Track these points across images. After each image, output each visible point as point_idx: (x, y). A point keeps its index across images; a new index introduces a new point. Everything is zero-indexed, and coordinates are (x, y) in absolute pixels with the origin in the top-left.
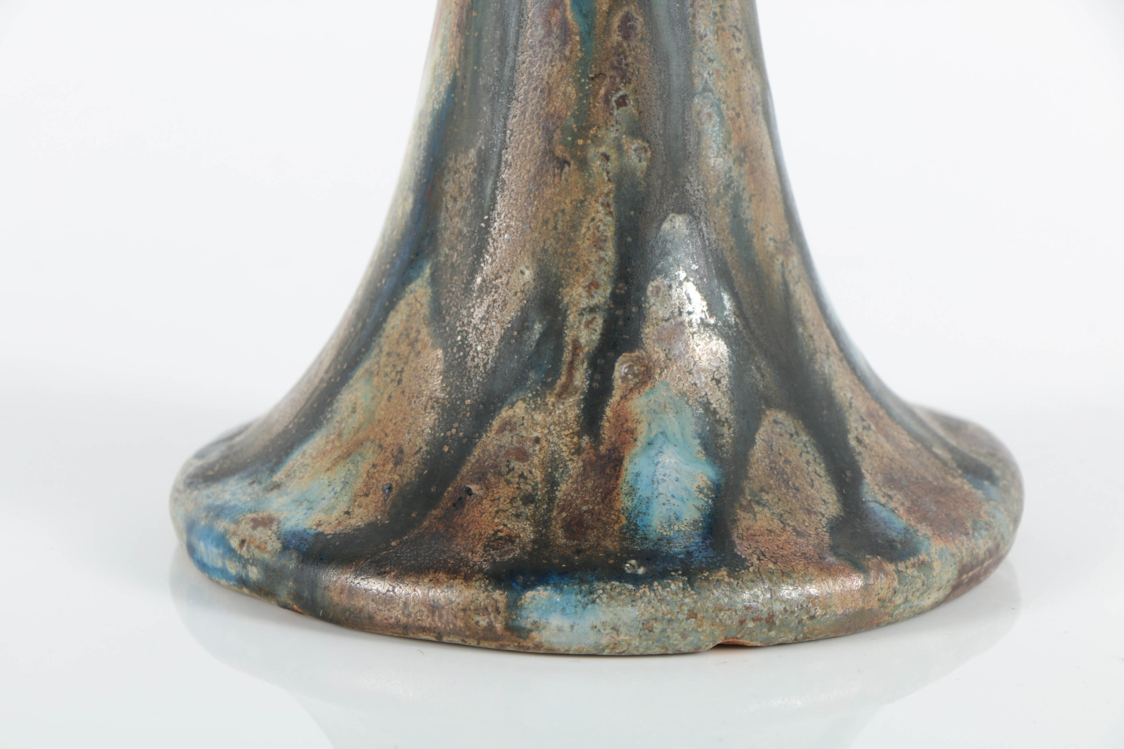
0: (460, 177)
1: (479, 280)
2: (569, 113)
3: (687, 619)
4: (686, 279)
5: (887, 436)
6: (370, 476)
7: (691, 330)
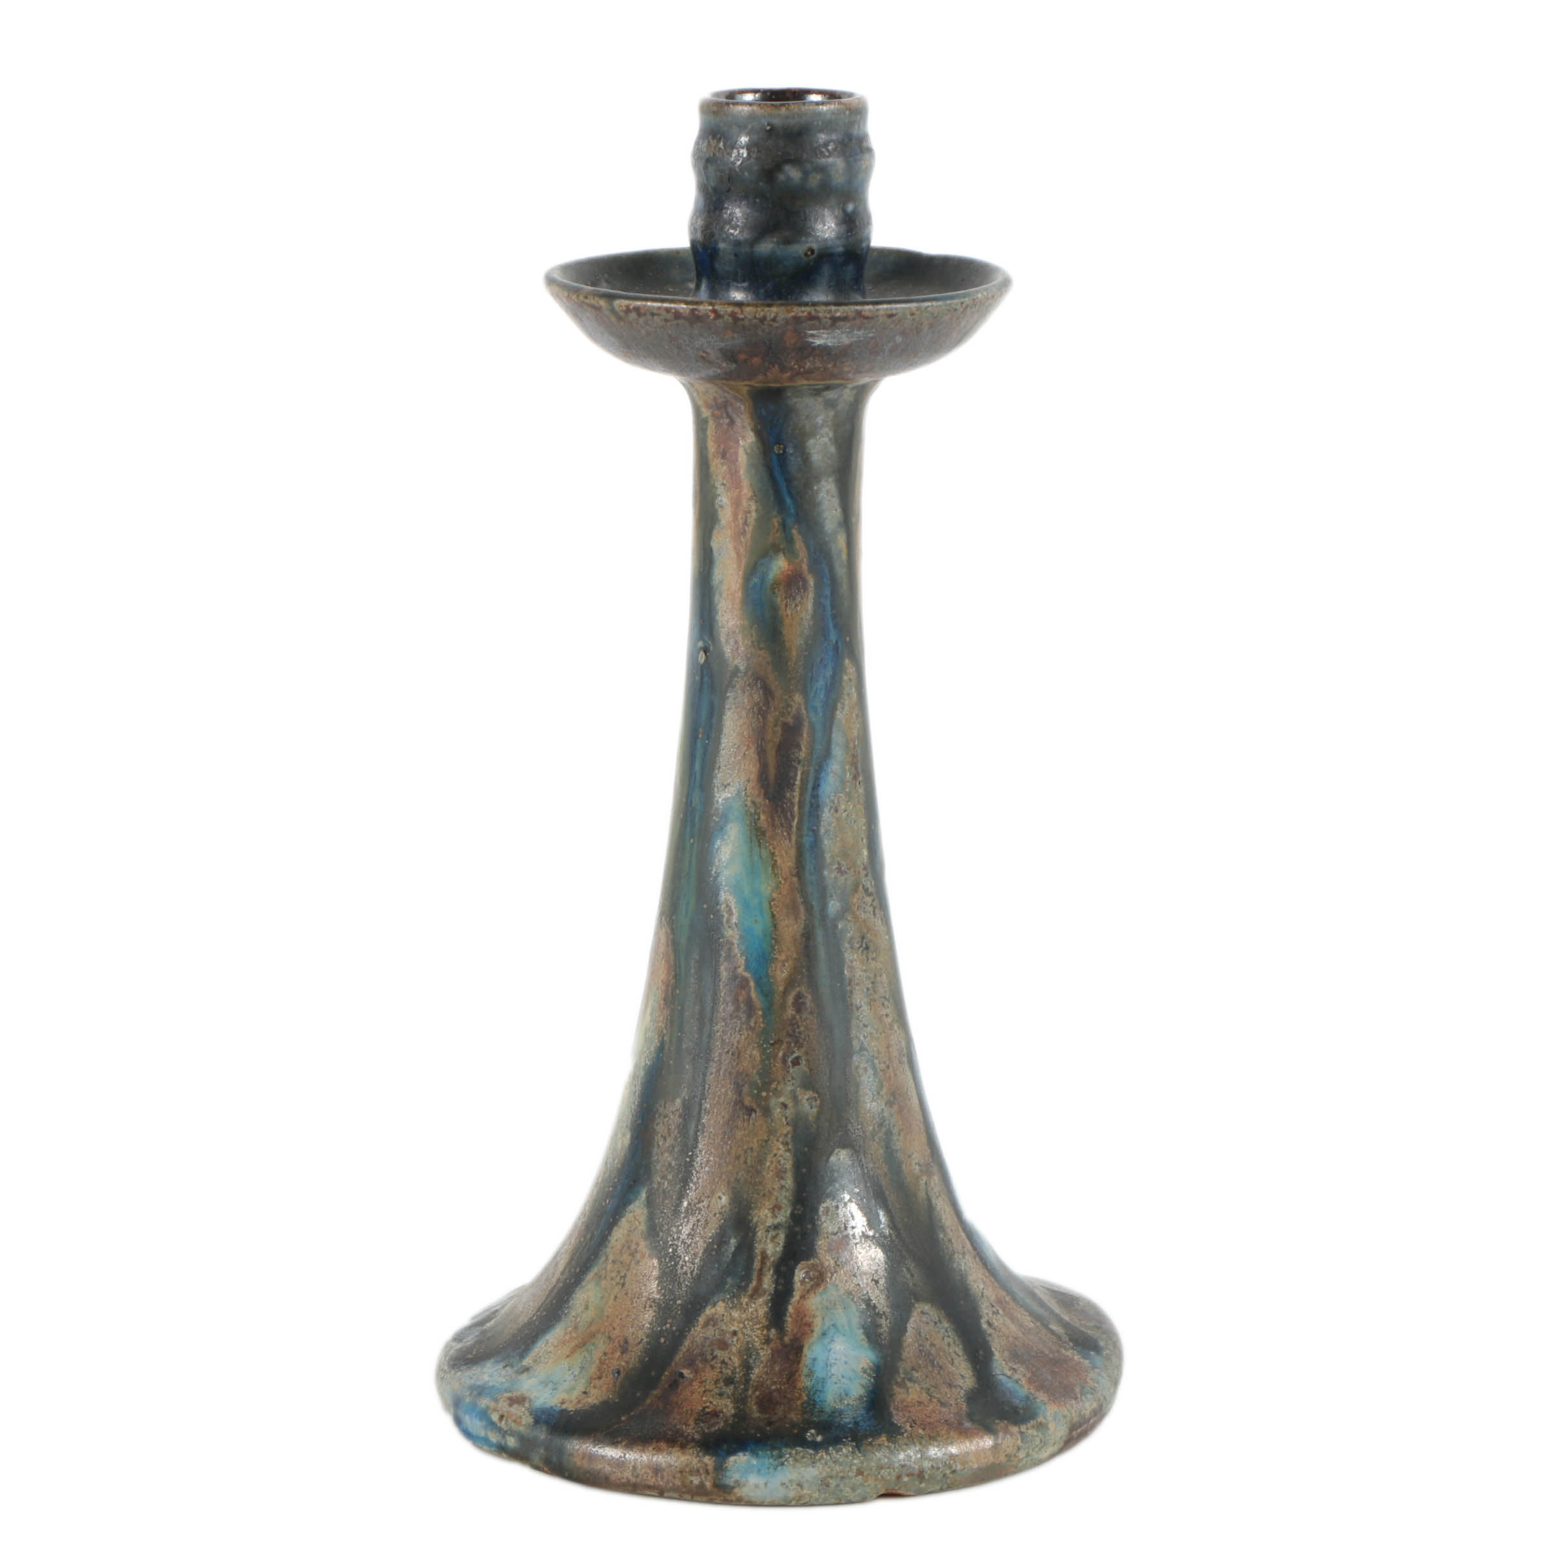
0: (668, 1121)
1: (685, 1204)
2: (755, 1072)
3: (856, 1476)
4: (850, 1201)
5: (1012, 1319)
6: (602, 1362)
7: (855, 1241)
